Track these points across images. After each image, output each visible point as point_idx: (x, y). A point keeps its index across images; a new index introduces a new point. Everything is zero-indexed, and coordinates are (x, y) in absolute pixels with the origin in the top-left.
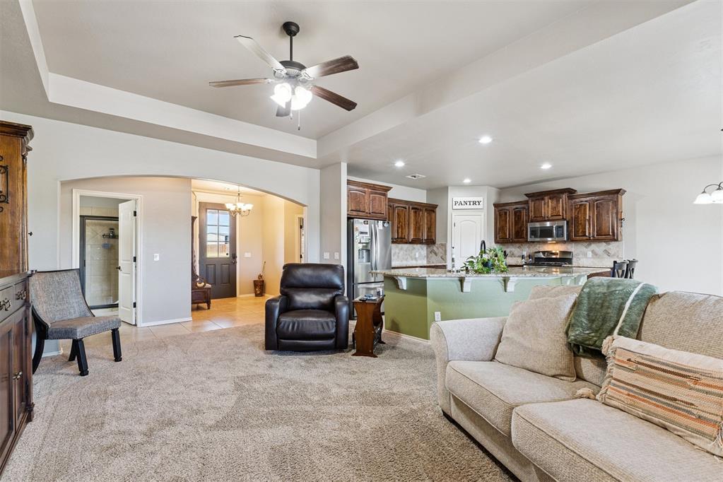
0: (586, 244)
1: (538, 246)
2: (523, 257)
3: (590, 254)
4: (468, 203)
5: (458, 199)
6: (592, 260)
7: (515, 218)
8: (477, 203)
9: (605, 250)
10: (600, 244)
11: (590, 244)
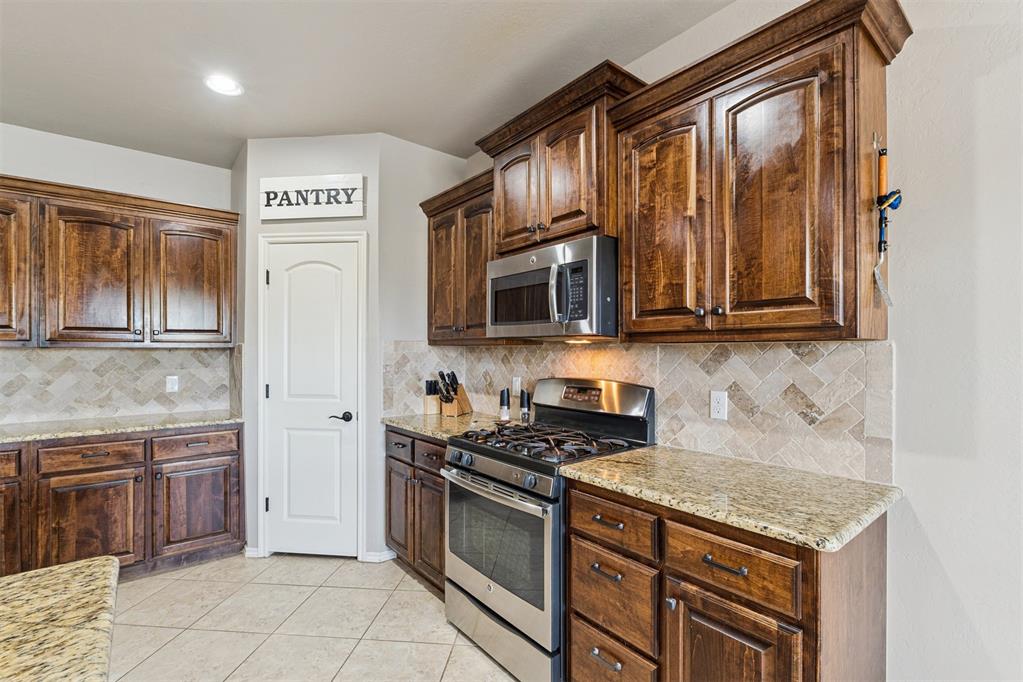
0: (705, 352)
1: (551, 355)
2: (505, 399)
3: (722, 404)
4: (312, 198)
5: (278, 185)
6: (730, 432)
7: (468, 251)
8: (342, 197)
9: (792, 389)
10: (770, 355)
11: (724, 354)
